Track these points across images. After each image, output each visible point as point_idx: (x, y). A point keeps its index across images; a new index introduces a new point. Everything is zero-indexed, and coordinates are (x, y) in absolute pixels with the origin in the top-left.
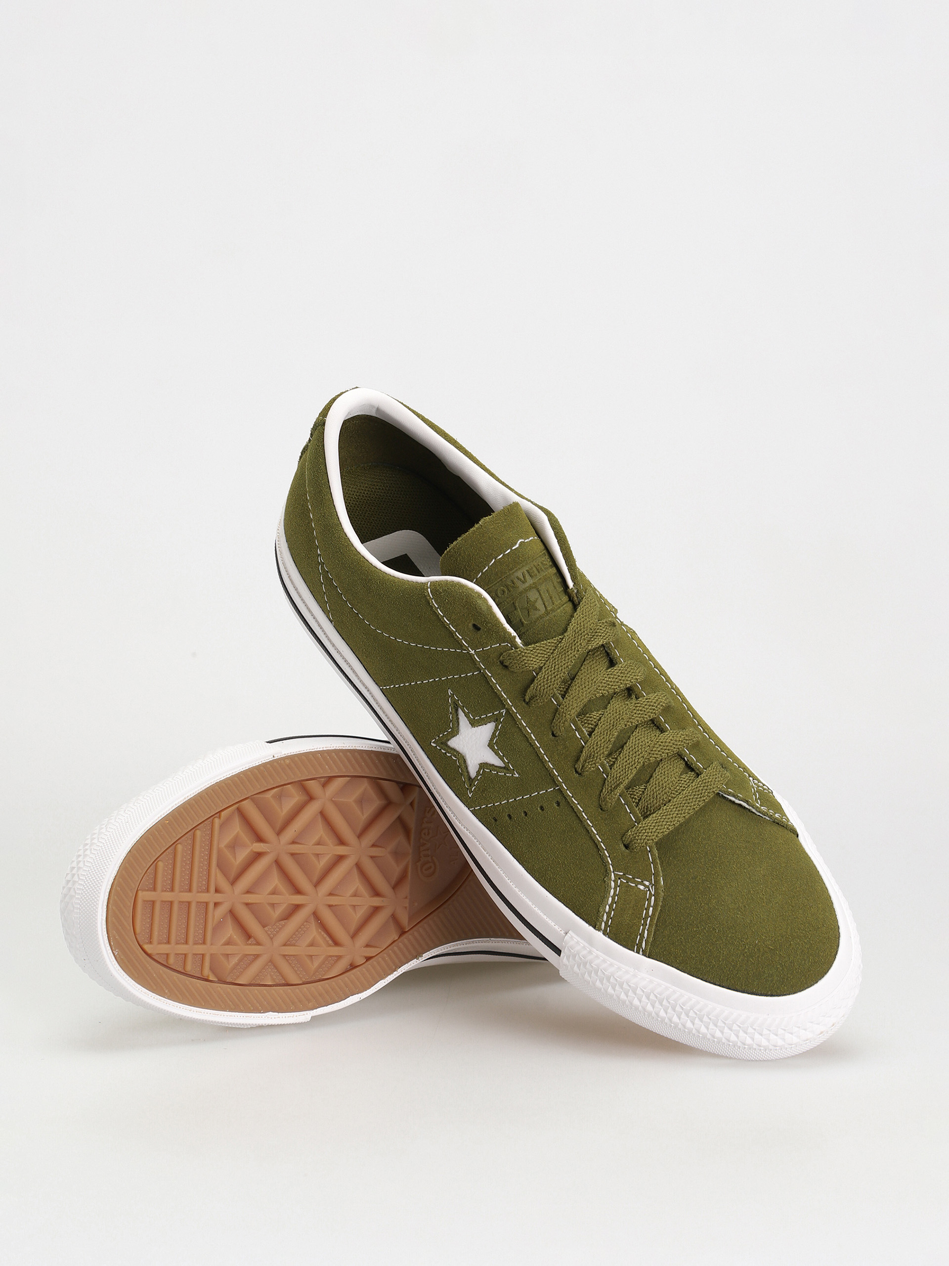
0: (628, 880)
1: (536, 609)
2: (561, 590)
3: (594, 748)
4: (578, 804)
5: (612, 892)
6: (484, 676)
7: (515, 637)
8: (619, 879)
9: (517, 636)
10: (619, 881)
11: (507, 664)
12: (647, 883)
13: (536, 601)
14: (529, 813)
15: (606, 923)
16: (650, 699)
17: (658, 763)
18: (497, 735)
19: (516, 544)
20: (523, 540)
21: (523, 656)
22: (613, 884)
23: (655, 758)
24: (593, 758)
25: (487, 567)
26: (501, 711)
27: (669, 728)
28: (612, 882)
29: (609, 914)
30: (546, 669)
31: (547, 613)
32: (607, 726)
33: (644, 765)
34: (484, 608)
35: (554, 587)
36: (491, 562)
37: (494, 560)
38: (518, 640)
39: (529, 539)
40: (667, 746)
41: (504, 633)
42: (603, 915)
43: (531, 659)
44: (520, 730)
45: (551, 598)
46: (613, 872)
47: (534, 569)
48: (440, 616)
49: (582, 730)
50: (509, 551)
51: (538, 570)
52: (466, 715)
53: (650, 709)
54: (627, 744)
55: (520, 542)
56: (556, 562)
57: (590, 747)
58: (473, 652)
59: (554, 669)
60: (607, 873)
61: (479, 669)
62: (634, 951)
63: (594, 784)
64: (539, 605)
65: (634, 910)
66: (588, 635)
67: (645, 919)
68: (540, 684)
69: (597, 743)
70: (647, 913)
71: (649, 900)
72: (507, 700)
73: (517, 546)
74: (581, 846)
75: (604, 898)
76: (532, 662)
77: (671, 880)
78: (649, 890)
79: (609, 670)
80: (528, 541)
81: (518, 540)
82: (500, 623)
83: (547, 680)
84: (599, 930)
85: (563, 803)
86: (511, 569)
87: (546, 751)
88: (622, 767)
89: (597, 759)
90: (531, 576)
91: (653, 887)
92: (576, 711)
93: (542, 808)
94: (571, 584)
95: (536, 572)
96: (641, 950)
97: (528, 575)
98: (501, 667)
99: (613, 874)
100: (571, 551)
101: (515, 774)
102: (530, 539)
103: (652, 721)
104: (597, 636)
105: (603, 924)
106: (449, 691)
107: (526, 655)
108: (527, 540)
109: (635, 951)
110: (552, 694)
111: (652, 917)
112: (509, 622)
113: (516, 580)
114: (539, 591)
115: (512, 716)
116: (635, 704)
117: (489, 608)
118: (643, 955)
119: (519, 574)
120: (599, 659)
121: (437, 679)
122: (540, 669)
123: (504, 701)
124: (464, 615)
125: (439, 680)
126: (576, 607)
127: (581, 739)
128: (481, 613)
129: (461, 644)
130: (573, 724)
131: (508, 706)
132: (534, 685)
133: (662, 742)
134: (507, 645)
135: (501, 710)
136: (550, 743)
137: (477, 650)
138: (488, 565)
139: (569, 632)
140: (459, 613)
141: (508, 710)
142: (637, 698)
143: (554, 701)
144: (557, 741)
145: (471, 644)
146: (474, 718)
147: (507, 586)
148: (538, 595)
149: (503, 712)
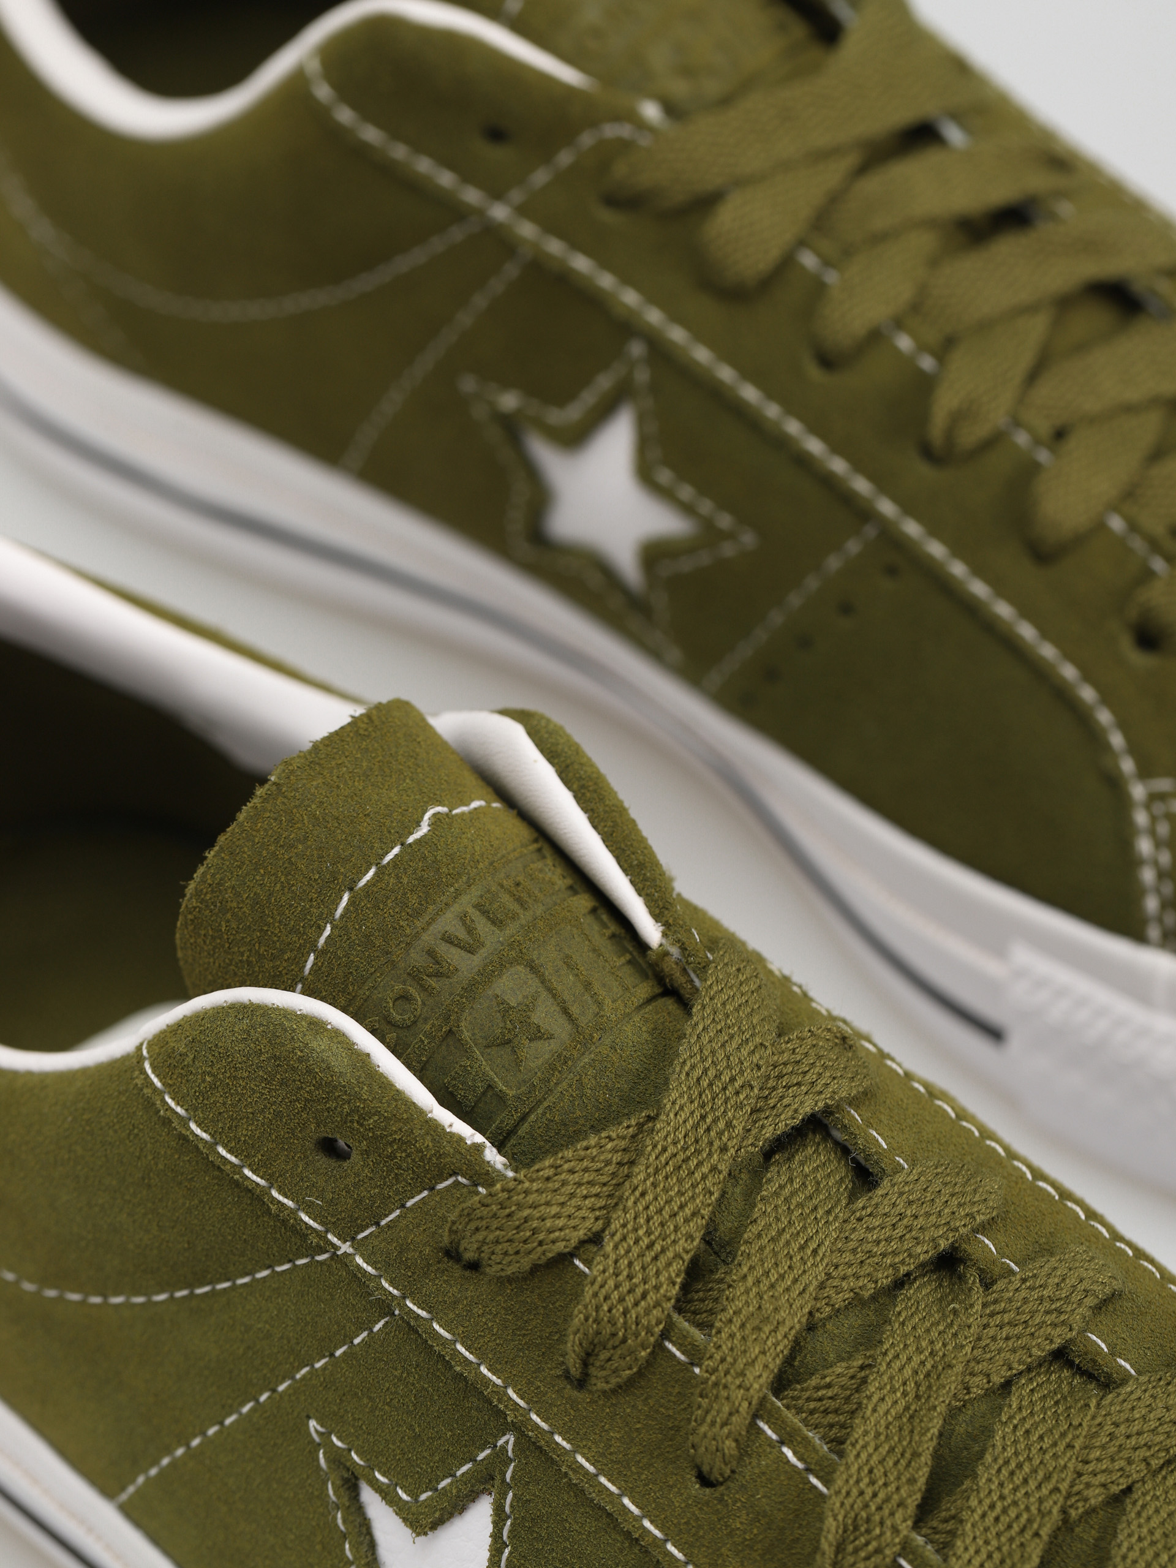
1: (538, 1035)
2: (623, 960)
3: (861, 1493)
6: (410, 1328)
7: (478, 1148)
9: (488, 1144)
11: (469, 1256)
13: (528, 1007)
16: (1035, 1276)
17: (1118, 1500)
18: (505, 1538)
19: (418, 824)
20: (444, 810)
21: (520, 1206)
23: (1104, 1485)
25: (329, 928)
26: (500, 1443)
27: (1133, 1372)
30: (617, 1238)
31: (582, 1039)
32: (896, 1402)
33: (1065, 1521)
34: (339, 1063)
35: (594, 950)
36: (338, 904)
37: (346, 897)
38: (493, 1156)
39: (467, 805)
40: (1139, 1434)
41: (433, 1140)
43: (554, 1210)
45: (588, 986)
47: (505, 898)
48: (201, 1146)
49: (805, 1439)
50: (396, 850)
51: (519, 901)
52: (387, 1495)
53: (1047, 1312)
54: (988, 1458)
55: (434, 815)
56: (586, 870)
57: (848, 1494)
58: (345, 1248)
59: (649, 1233)
61: (385, 1307)
64: (545, 1015)
66: (752, 1088)
68: (606, 1298)
69: (871, 1471)
72: (506, 1394)
73: (424, 829)
76: (560, 1223)
79: (860, 1203)
80: (463, 814)
81: (424, 812)
82: (409, 1105)
83: (630, 1277)
86: (418, 914)
87: (692, 1547)
88: (987, 1542)
89: (882, 1534)
90: (493, 923)
92: (766, 1366)
94: (651, 931)
95: (514, 906)
97: (483, 920)
98: (457, 1271)
100: (633, 821)
102: (475, 804)
103: (1061, 1356)
104: (787, 1087)
106: (313, 1424)
107: (531, 1198)
108: (464, 809)
110: (658, 1323)
112: (446, 1099)
113: (443, 949)
114: (533, 968)
115: (540, 1448)
116: (985, 1305)
117: (363, 1060)
119: (448, 922)
120: (816, 1170)
121: (263, 1398)
122: (596, 1239)
123: (500, 1401)
124: (278, 1115)
125: (269, 1398)
126: (685, 1005)
127: (808, 1470)
128: (335, 1087)
129: (301, 1232)
130: (767, 1423)
131: (516, 1417)
132: (586, 1307)
133: (1116, 1425)
134: (457, 1184)
135: (497, 1437)
136: (697, 1519)
137: (361, 1236)
138: (329, 917)
139: (674, 1095)
140: (262, 1111)
141: (520, 1429)
142: (987, 1284)
143: (674, 1350)
144: (721, 1500)
145: (333, 1220)
146: (416, 1501)
147: (415, 976)
148: (534, 983)
149: (507, 1442)
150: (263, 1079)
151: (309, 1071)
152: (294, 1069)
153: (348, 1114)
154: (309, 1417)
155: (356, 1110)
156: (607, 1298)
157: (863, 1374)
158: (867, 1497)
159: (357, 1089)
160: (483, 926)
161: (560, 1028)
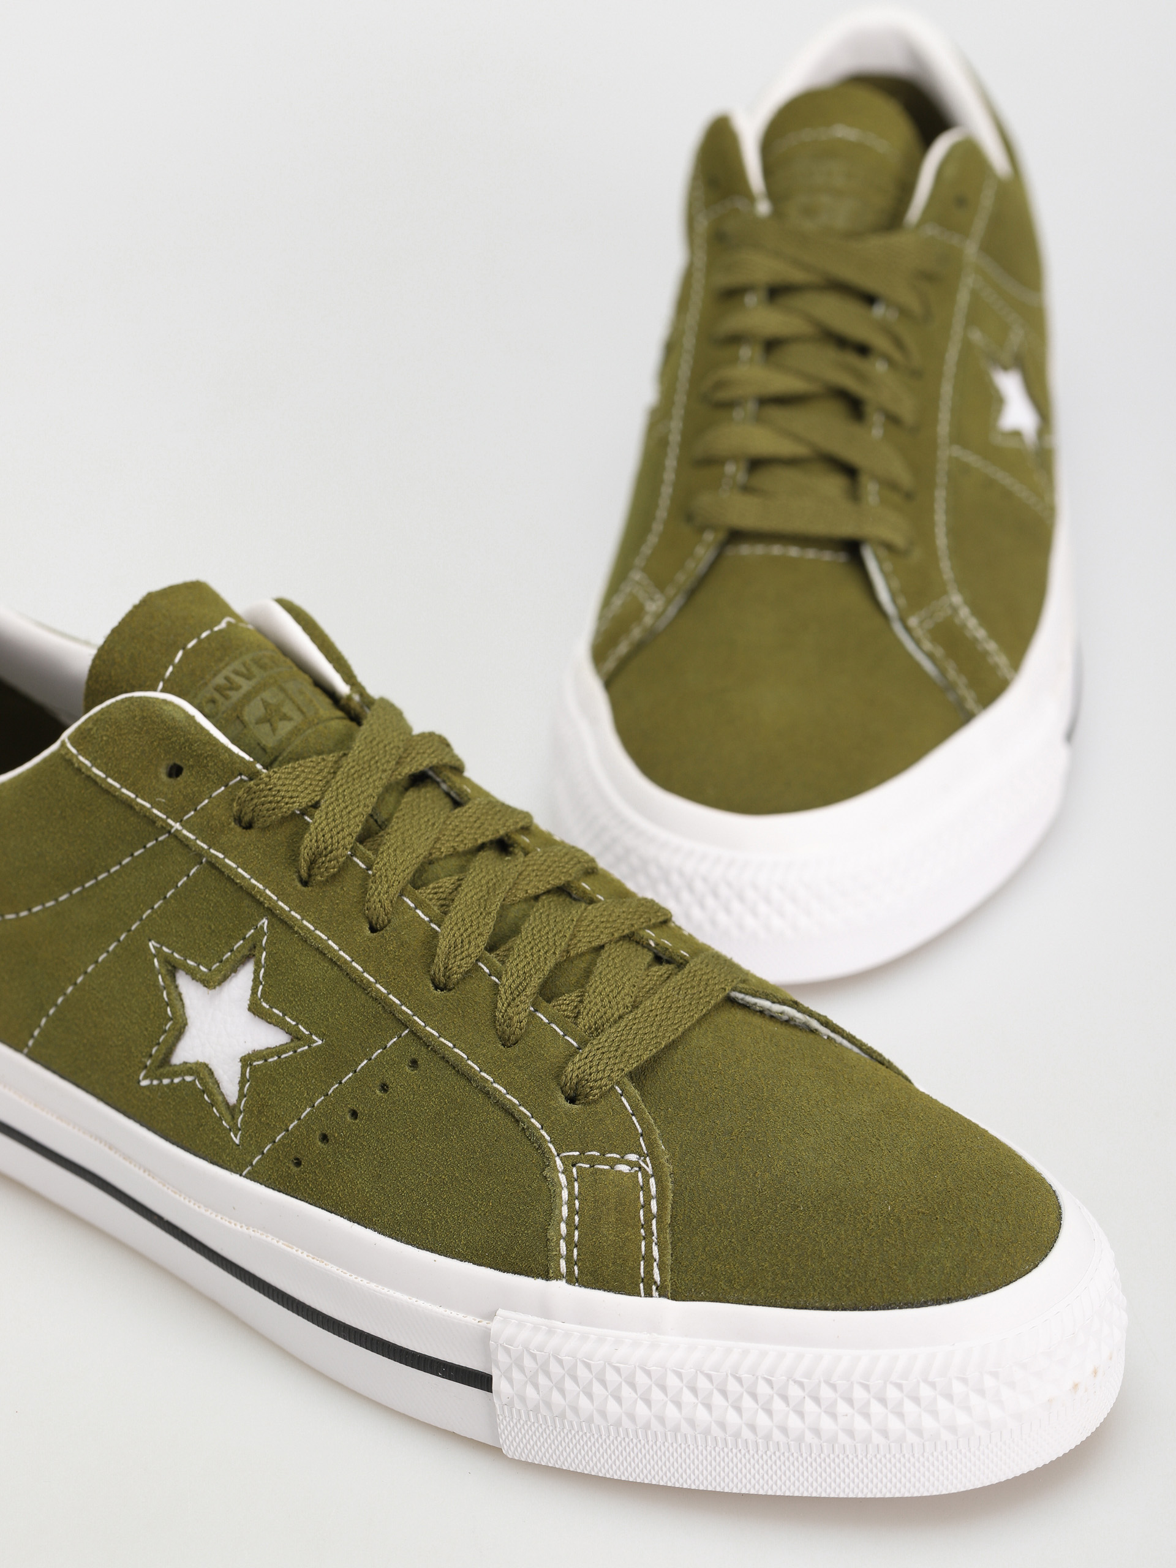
0: (592, 1161)
1: (285, 718)
3: (459, 929)
4: (455, 1046)
5: (565, 1194)
6: (211, 865)
7: (253, 763)
8: (574, 1165)
10: (574, 1170)
12: (633, 1157)
14: (360, 1109)
15: (569, 1259)
16: (549, 853)
17: (597, 949)
18: (261, 980)
19: (220, 623)
20: (233, 621)
21: (276, 785)
22: (563, 1178)
23: (589, 942)
24: (462, 947)
25: (171, 667)
26: (260, 923)
27: (603, 898)
28: (560, 1174)
29: (569, 1238)
30: (327, 804)
32: (477, 894)
34: (179, 716)
36: (176, 656)
37: (181, 653)
38: (260, 768)
40: (607, 922)
41: (229, 757)
42: (558, 1245)
43: (293, 788)
44: (305, 940)
45: (310, 700)
46: (558, 1155)
48: (98, 781)
49: (429, 906)
50: (208, 633)
52: (194, 974)
53: (557, 868)
54: (527, 923)
55: (228, 621)
57: (451, 933)
58: (179, 826)
59: (345, 802)
60: (546, 1161)
61: (199, 855)
62: (639, 1295)
63: (477, 999)
64: (288, 709)
65: (620, 1212)
66: (398, 749)
67: (647, 1226)
69: (463, 921)
70: (648, 1210)
71: (646, 1188)
72: (265, 893)
73: (223, 626)
74: (481, 1129)
75: (551, 1212)
76: (297, 794)
77: (681, 1146)
78: (640, 1168)
79: (455, 812)
81: (224, 618)
83: (334, 821)
84: (558, 1276)
85: (423, 1056)
86: (220, 660)
87: (365, 961)
89: (470, 948)
90: (261, 668)
91: (648, 1159)
93: (384, 1088)
94: (344, 689)
96: (654, 1288)
97: (255, 666)
98: (240, 828)
99: (557, 1159)
101: (315, 1042)
103: (565, 890)
104: (417, 753)
105: (563, 1263)
106: (151, 943)
107: (282, 781)
109: (643, 1294)
110: (349, 846)
111: (660, 1217)
112: (236, 741)
113: (233, 677)
114: (282, 689)
115: (283, 922)
116: (523, 862)
118: (660, 1296)
119: (237, 665)
121: (122, 938)
122: (316, 806)
123: (261, 896)
124: (143, 752)
125: (127, 936)
126: (359, 724)
127: (431, 921)
128: (177, 728)
129: (152, 820)
130: (407, 898)
131: (270, 904)
132: (311, 834)
133: (596, 917)
134: (241, 780)
135: (258, 921)
136: (369, 948)
137: (186, 818)
138: (171, 662)
139: (358, 744)
140: (134, 752)
141: (271, 912)
142: (526, 854)
143: (358, 861)
144: (383, 936)
145: (171, 809)
146: (210, 970)
147: (218, 689)
148: (282, 696)
149: (264, 923)
150: (136, 732)
151: (162, 722)
152: (154, 722)
153: (184, 744)
154: (150, 940)
155: (187, 740)
156: (322, 830)
157: (459, 883)
158: (462, 931)
159: (188, 728)
160: (255, 669)
161: (297, 717)
